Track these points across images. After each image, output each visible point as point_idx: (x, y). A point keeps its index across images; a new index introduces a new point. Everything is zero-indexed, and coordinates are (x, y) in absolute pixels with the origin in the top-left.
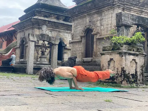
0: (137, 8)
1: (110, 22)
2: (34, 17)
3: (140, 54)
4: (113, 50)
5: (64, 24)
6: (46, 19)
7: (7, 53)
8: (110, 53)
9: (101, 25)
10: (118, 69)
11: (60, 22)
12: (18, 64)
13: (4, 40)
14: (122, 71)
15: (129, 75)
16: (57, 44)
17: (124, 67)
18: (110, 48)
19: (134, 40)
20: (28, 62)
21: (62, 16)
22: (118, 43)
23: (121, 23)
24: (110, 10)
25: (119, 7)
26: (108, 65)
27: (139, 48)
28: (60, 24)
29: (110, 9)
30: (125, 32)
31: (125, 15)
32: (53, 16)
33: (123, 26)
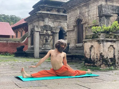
1: (95, 13)
2: (38, 12)
3: (117, 40)
4: (93, 38)
5: (63, 15)
6: (49, 13)
7: (23, 40)
8: (90, 41)
9: (89, 16)
10: (97, 54)
11: (60, 14)
12: (30, 49)
13: (23, 30)
14: (100, 56)
15: (107, 59)
16: (58, 33)
17: (102, 53)
18: (91, 37)
19: (110, 29)
20: (34, 48)
21: (62, 9)
22: (98, 32)
23: (102, 14)
26: (89, 51)
27: (117, 35)
28: (60, 16)
29: (95, 2)
30: (105, 21)
31: (105, 6)
32: (55, 9)
33: (103, 16)
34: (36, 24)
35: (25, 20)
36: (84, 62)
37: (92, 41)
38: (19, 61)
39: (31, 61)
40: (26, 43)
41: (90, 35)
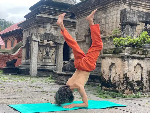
0: (147, 2)
1: (115, 19)
2: (38, 15)
3: (146, 57)
4: (114, 53)
5: (70, 22)
6: (51, 17)
8: (111, 56)
9: (106, 23)
10: (119, 75)
11: (66, 20)
13: (15, 39)
14: (124, 79)
15: (132, 82)
16: (62, 44)
17: (126, 74)
18: (111, 51)
21: (68, 14)
22: (121, 45)
23: (125, 21)
24: (115, 6)
25: (125, 3)
26: (109, 70)
27: (145, 50)
28: (66, 22)
30: (130, 31)
31: (130, 11)
32: (59, 13)
33: (127, 24)
34: (34, 31)
35: (19, 25)
36: (100, 85)
37: (112, 57)
38: (10, 81)
39: (27, 81)
40: (19, 56)
41: (110, 49)
